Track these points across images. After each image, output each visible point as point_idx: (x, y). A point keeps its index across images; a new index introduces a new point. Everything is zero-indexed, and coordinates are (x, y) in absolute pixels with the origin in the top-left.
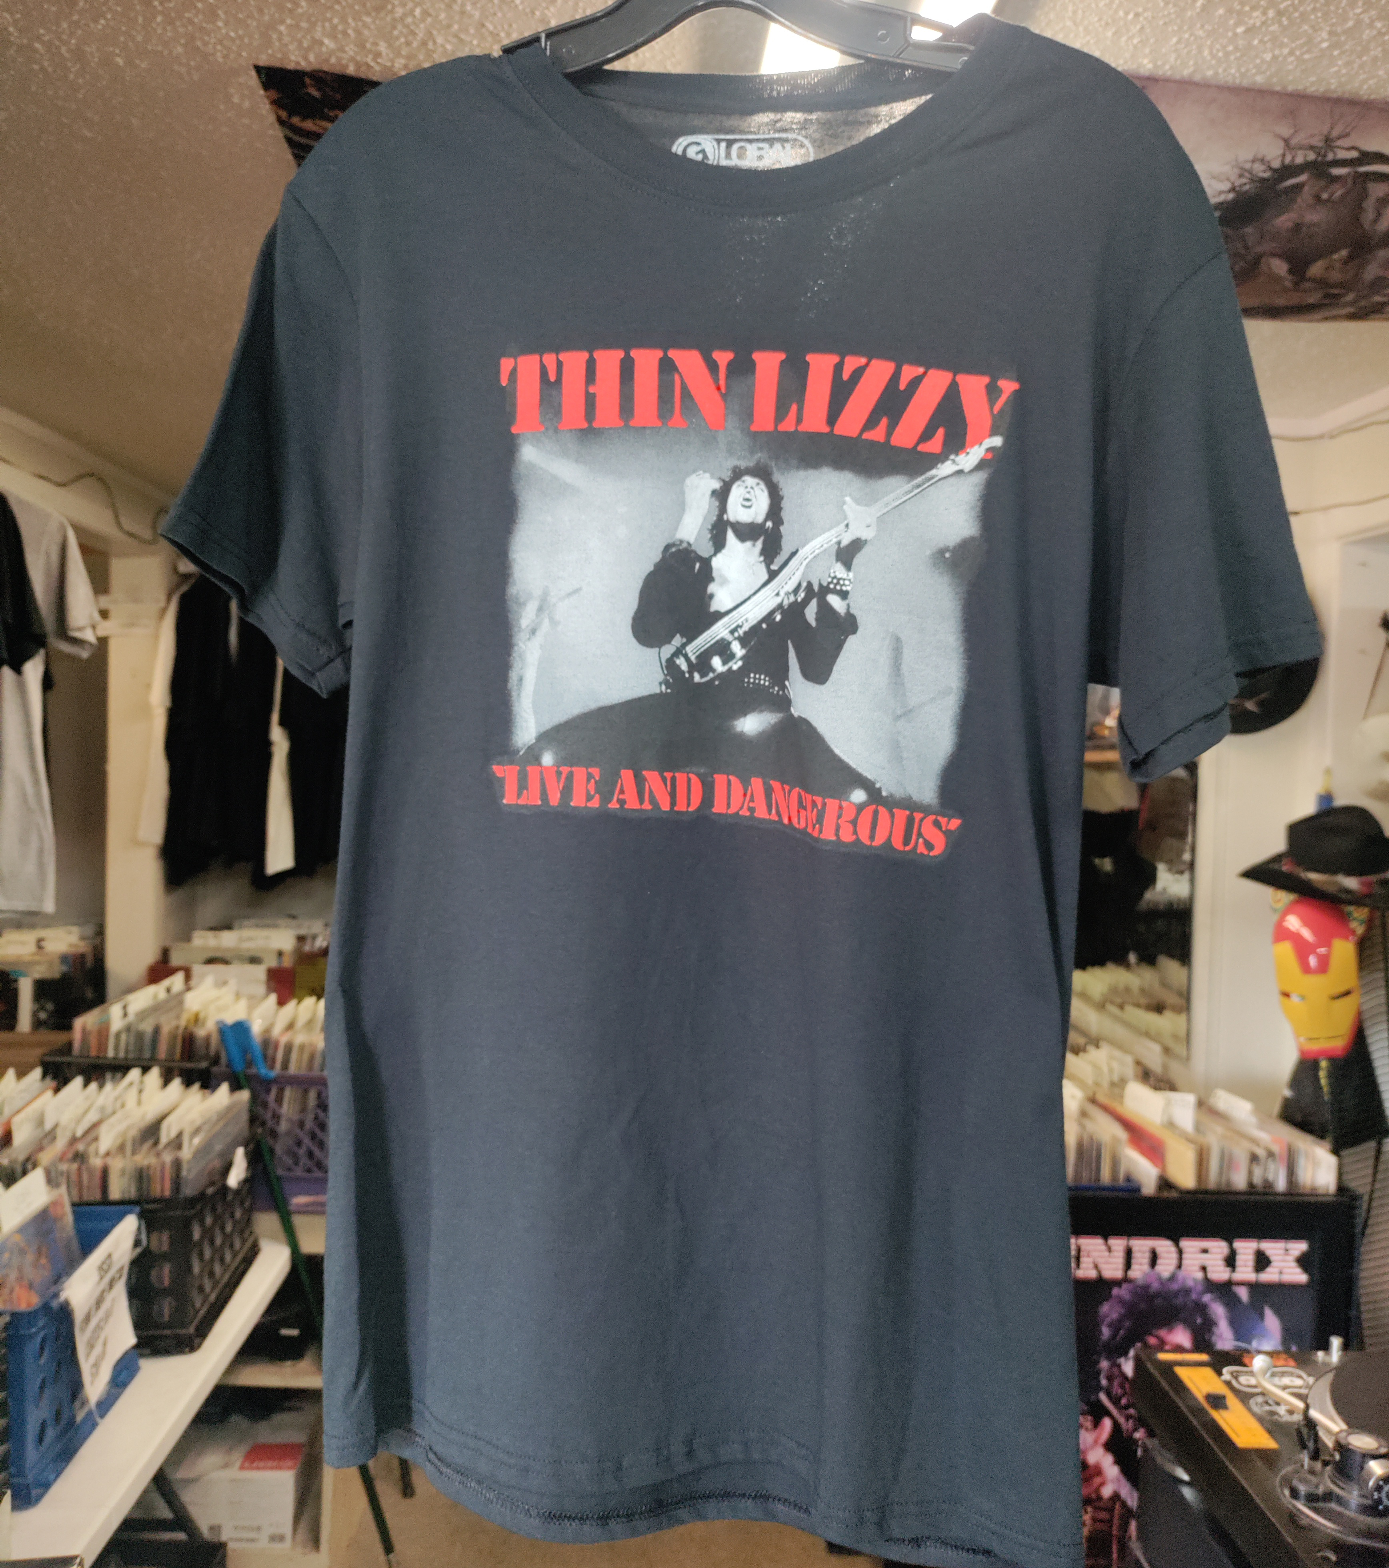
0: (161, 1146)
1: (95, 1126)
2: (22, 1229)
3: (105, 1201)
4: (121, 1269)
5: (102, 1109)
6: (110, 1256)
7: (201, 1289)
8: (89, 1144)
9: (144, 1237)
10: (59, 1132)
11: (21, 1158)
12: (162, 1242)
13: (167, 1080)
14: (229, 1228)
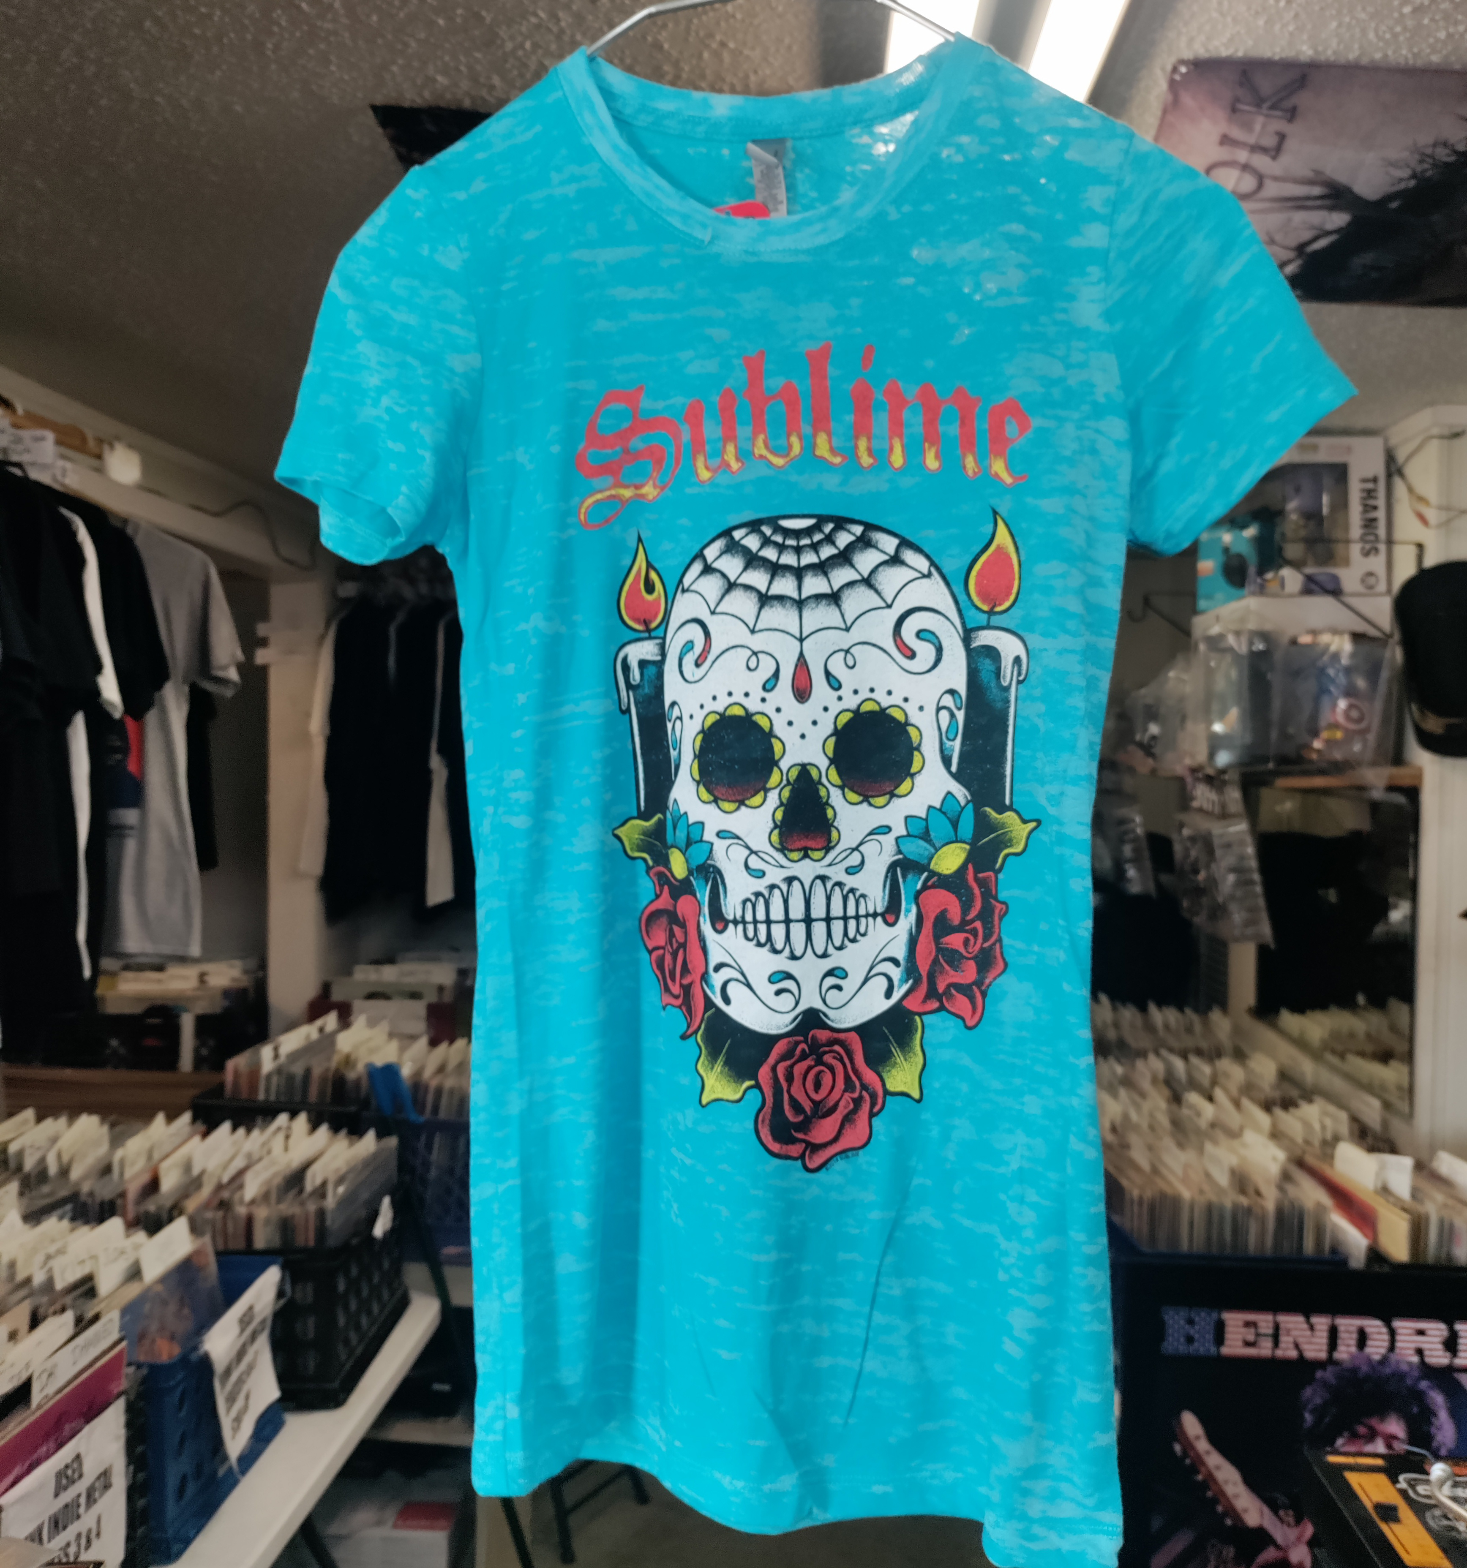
0: (305, 1195)
1: (241, 1173)
2: (163, 1279)
3: (249, 1250)
4: (263, 1322)
5: (249, 1156)
6: (251, 1308)
7: (347, 1342)
8: (234, 1192)
9: (288, 1288)
10: (205, 1179)
11: (168, 1204)
12: (306, 1293)
13: (314, 1126)
14: (376, 1279)
